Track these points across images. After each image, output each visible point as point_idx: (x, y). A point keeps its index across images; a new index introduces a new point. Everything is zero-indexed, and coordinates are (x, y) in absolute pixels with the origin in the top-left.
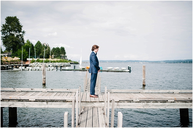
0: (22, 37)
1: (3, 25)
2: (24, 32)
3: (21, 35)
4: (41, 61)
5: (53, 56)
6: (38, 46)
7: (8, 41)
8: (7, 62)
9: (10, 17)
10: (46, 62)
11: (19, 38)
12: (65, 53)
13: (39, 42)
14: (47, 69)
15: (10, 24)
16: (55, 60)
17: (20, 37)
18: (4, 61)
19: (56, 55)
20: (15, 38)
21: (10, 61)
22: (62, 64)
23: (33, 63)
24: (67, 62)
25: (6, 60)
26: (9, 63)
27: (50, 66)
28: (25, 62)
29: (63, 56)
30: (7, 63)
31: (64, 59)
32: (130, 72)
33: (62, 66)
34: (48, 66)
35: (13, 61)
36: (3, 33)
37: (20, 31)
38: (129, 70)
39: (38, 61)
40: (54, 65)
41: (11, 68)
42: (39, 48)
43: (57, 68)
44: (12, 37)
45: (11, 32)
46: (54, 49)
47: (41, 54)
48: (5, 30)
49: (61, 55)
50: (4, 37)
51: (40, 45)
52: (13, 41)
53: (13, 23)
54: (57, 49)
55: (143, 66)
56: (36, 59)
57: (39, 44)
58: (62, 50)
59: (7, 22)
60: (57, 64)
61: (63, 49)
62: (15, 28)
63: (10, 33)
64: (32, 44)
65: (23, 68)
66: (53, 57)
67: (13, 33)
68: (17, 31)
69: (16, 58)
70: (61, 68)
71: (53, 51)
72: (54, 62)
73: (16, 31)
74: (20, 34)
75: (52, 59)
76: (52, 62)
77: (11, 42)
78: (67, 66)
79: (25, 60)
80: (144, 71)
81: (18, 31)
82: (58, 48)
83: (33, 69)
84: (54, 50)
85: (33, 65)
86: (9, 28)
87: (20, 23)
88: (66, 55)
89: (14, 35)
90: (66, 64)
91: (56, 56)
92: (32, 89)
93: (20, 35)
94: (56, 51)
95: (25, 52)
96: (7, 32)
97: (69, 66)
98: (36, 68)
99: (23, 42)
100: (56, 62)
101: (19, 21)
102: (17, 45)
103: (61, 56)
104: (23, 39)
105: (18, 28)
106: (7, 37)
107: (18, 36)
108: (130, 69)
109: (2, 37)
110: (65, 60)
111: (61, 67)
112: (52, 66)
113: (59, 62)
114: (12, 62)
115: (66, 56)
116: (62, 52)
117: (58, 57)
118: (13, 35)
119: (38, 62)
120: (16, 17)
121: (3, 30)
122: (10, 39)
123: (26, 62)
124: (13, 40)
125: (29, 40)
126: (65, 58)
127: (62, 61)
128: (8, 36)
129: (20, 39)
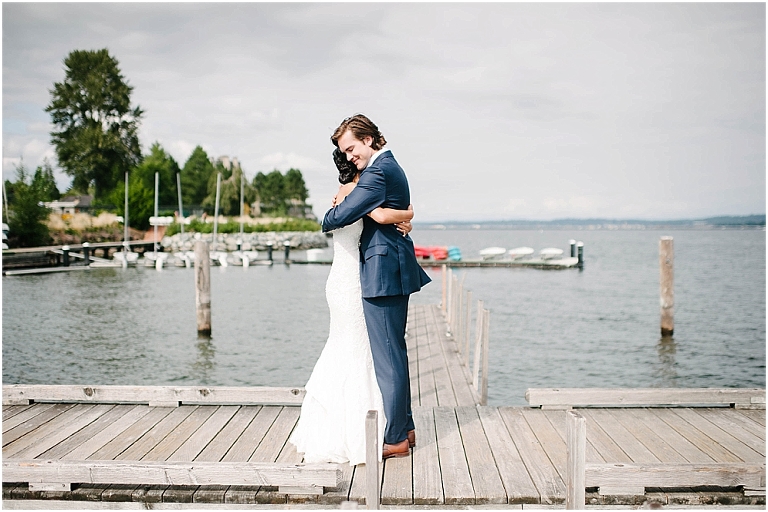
0: (132, 132)
1: (57, 86)
2: (137, 113)
3: (128, 124)
4: (206, 227)
5: (257, 205)
6: (195, 168)
7: (77, 149)
8: (70, 232)
9: (84, 52)
10: (228, 231)
11: (119, 135)
12: (303, 195)
13: (199, 149)
14: (231, 260)
15: (84, 80)
16: (266, 221)
17: (124, 133)
18: (60, 231)
19: (270, 200)
20: (105, 137)
21: (83, 231)
22: (295, 238)
23: (176, 237)
24: (313, 230)
25: (67, 228)
26: (78, 239)
27: (243, 248)
28: (141, 233)
29: (299, 206)
30: (69, 238)
31: (300, 216)
32: (580, 266)
33: (293, 248)
34: (236, 248)
35: (95, 230)
36: (59, 118)
37: (123, 110)
38: (575, 261)
39: (196, 227)
40: (261, 243)
41: (82, 260)
42: (199, 176)
43: (270, 254)
44: (91, 134)
45: (87, 113)
46: (261, 178)
47: (208, 200)
48: (63, 104)
49: (287, 201)
50: (61, 135)
51: (204, 164)
52: (96, 150)
53: (95, 75)
54: (273, 177)
55: (664, 242)
56: (188, 221)
57: (199, 158)
58: (291, 180)
59: (70, 74)
60: (271, 239)
61: (296, 177)
62: (104, 95)
63: (84, 116)
64: (172, 160)
65: (133, 257)
66: (257, 210)
67: (96, 116)
68: (111, 108)
69: (107, 219)
70: (287, 254)
71: (258, 187)
72: (261, 229)
73: (108, 110)
74: (125, 122)
75: (252, 217)
76: (250, 232)
77: (89, 155)
78: (311, 248)
79: (143, 226)
80: (668, 266)
81: (117, 108)
82: (276, 175)
83: (171, 261)
84: (261, 184)
85: (174, 246)
86: (79, 98)
87: (121, 77)
88: (308, 201)
89: (99, 124)
90: (309, 236)
91: (271, 205)
92: (88, 392)
93: (125, 124)
94: (269, 188)
95: (143, 191)
96: (72, 115)
97: (319, 246)
98: (184, 258)
99: (138, 154)
100: (266, 231)
101: (119, 67)
102: (111, 164)
103: (288, 207)
104: (135, 141)
105: (117, 95)
106: (74, 132)
107: (115, 128)
108: (580, 257)
109: (54, 134)
110: (304, 223)
111: (288, 249)
112: (254, 248)
113: (281, 230)
114: (92, 234)
115: (311, 207)
116: (291, 188)
117: (277, 209)
118: (96, 125)
119: (197, 231)
120: (104, 52)
121: (57, 105)
122: (86, 143)
123: (147, 234)
124: (94, 144)
125: (158, 145)
126: (304, 214)
127: (291, 226)
128: (76, 128)
129: (124, 142)
